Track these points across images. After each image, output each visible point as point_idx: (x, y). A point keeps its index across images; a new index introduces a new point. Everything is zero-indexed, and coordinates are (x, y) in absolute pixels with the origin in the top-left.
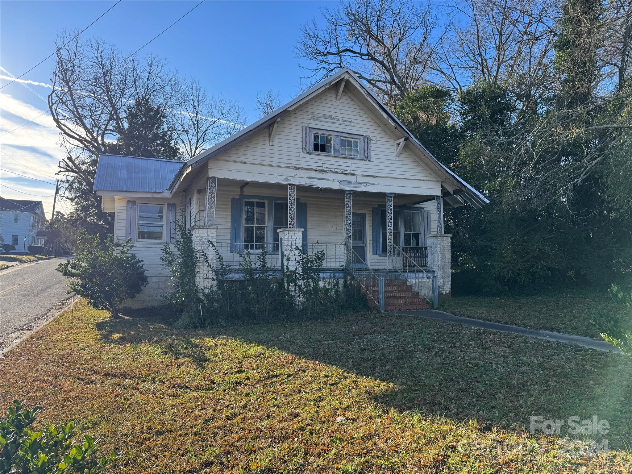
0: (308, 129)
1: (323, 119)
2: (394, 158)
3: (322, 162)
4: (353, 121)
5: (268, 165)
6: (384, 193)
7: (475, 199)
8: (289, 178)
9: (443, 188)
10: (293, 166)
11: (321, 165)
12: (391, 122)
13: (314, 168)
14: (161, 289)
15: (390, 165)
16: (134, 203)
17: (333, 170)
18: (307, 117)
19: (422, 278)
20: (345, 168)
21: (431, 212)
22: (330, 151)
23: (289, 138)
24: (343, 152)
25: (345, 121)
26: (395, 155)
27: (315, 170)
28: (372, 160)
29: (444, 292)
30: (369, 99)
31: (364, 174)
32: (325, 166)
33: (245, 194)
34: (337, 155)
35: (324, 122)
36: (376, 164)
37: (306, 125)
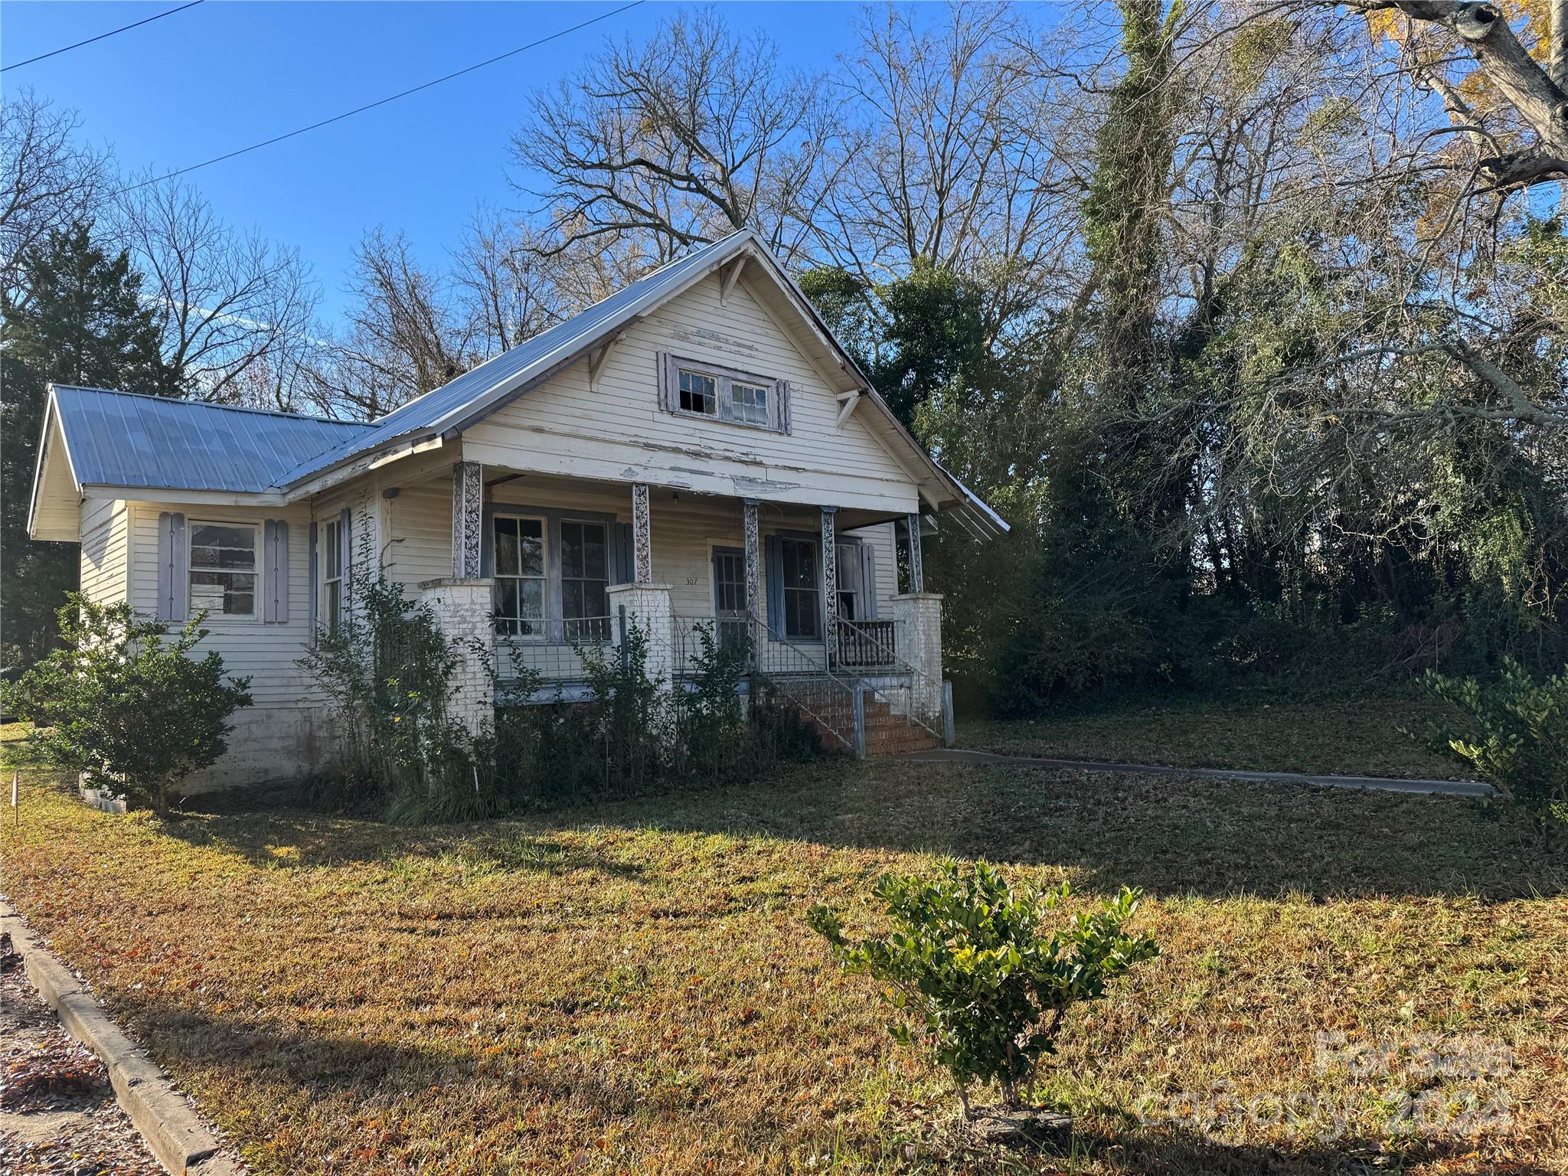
0: (669, 358)
1: (697, 339)
2: (833, 431)
3: (698, 434)
4: (756, 346)
5: (591, 439)
6: (818, 507)
7: (979, 522)
8: (634, 468)
9: (922, 498)
10: (642, 440)
11: (696, 441)
12: (835, 354)
13: (684, 447)
14: (255, 740)
15: (827, 446)
16: (179, 518)
17: (722, 453)
18: (665, 331)
20: (745, 450)
21: (876, 547)
22: (712, 411)
23: (627, 376)
24: (736, 413)
25: (739, 345)
26: (834, 424)
27: (687, 453)
28: (795, 433)
30: (793, 301)
31: (781, 463)
32: (704, 443)
33: (495, 500)
34: (729, 419)
35: (700, 344)
36: (800, 442)
37: (664, 350)
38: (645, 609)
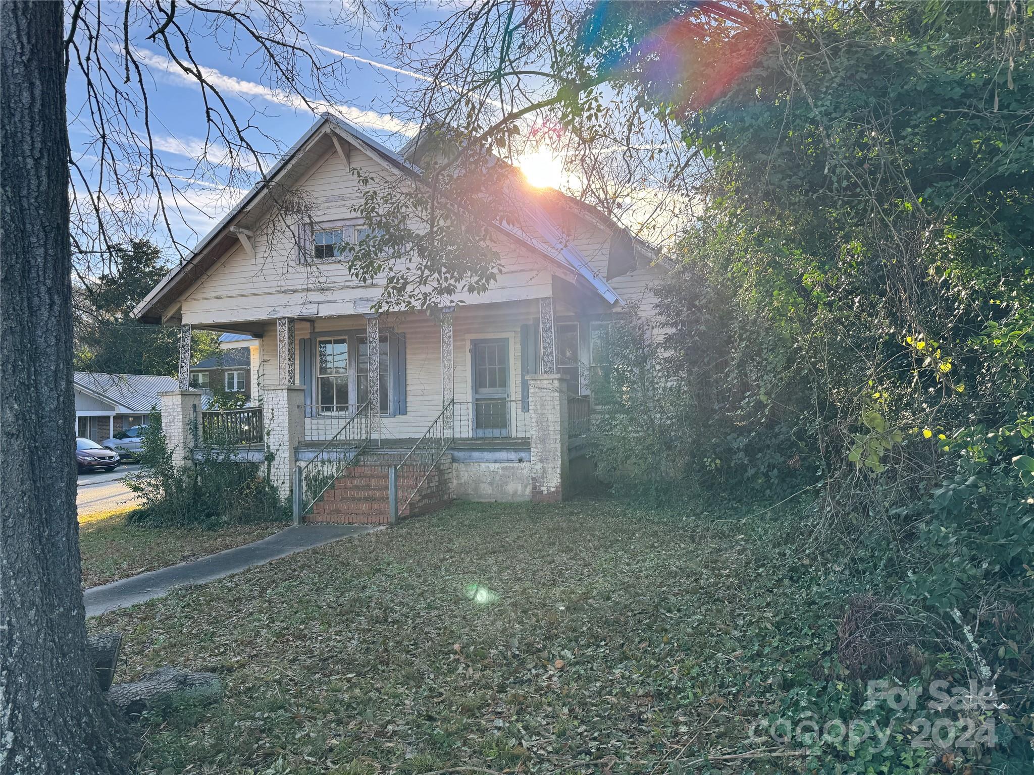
1: (326, 205)
3: (326, 274)
5: (251, 295)
8: (277, 309)
10: (283, 289)
11: (324, 280)
13: (313, 287)
17: (343, 284)
19: (508, 461)
23: (276, 247)
27: (315, 290)
29: (544, 489)
32: (329, 279)
33: (316, 330)
34: (350, 257)
38: (270, 403)
